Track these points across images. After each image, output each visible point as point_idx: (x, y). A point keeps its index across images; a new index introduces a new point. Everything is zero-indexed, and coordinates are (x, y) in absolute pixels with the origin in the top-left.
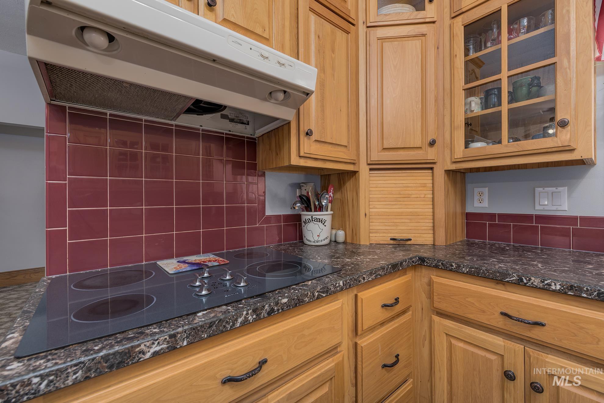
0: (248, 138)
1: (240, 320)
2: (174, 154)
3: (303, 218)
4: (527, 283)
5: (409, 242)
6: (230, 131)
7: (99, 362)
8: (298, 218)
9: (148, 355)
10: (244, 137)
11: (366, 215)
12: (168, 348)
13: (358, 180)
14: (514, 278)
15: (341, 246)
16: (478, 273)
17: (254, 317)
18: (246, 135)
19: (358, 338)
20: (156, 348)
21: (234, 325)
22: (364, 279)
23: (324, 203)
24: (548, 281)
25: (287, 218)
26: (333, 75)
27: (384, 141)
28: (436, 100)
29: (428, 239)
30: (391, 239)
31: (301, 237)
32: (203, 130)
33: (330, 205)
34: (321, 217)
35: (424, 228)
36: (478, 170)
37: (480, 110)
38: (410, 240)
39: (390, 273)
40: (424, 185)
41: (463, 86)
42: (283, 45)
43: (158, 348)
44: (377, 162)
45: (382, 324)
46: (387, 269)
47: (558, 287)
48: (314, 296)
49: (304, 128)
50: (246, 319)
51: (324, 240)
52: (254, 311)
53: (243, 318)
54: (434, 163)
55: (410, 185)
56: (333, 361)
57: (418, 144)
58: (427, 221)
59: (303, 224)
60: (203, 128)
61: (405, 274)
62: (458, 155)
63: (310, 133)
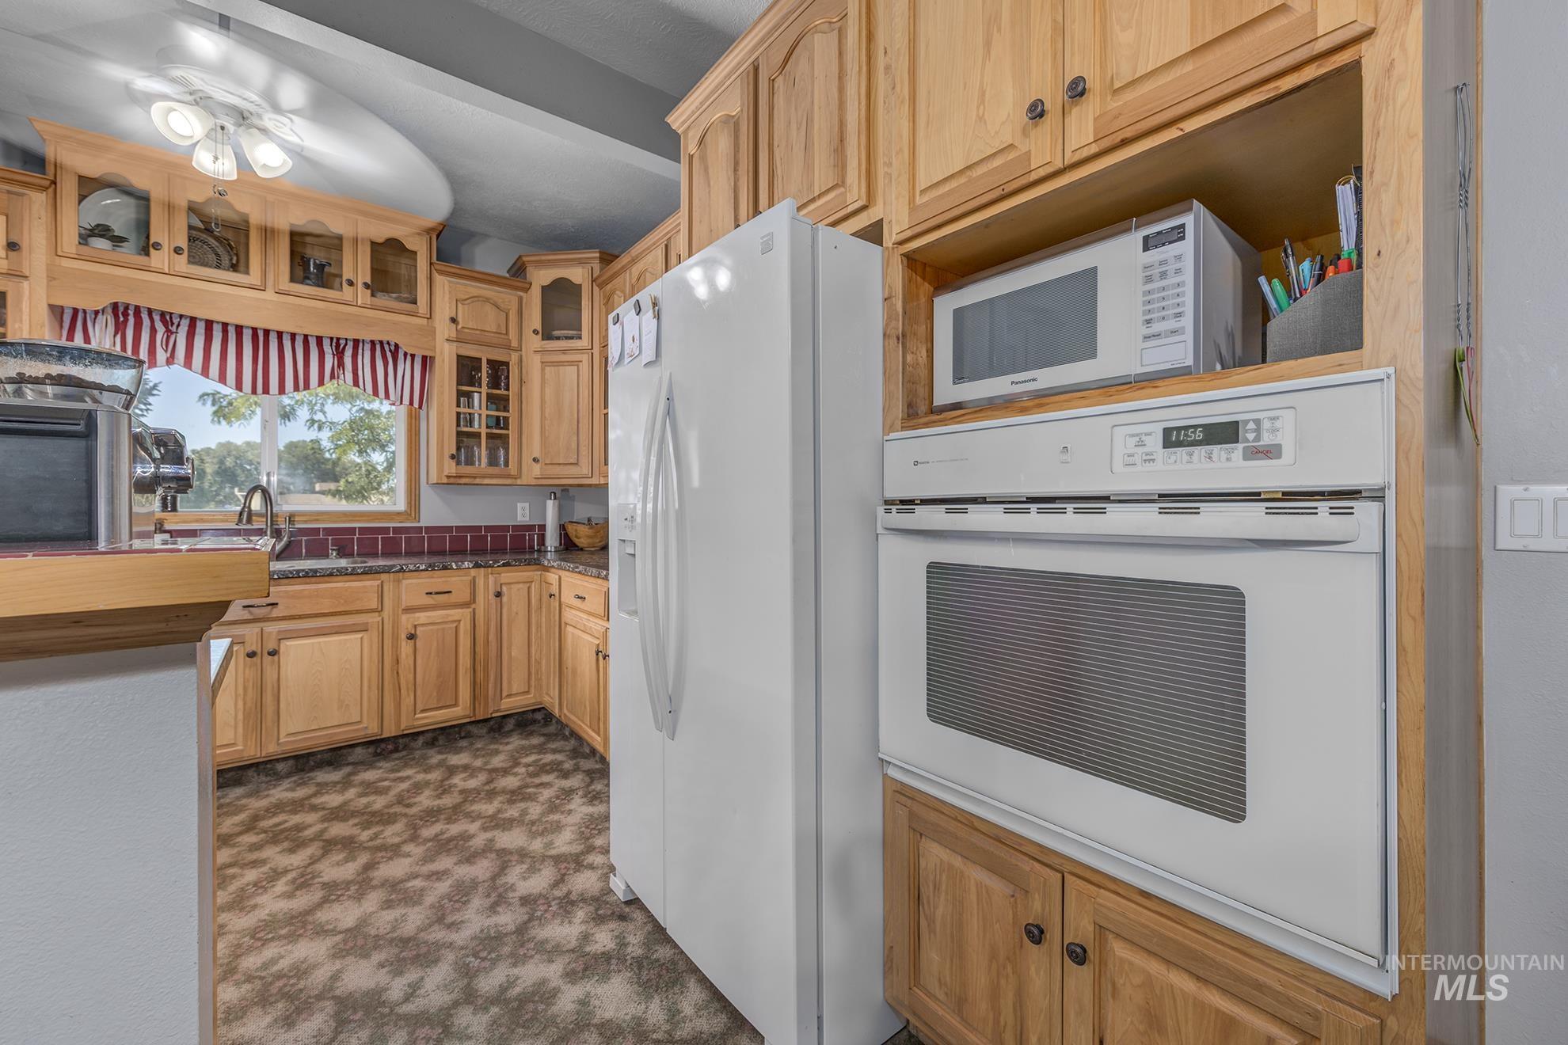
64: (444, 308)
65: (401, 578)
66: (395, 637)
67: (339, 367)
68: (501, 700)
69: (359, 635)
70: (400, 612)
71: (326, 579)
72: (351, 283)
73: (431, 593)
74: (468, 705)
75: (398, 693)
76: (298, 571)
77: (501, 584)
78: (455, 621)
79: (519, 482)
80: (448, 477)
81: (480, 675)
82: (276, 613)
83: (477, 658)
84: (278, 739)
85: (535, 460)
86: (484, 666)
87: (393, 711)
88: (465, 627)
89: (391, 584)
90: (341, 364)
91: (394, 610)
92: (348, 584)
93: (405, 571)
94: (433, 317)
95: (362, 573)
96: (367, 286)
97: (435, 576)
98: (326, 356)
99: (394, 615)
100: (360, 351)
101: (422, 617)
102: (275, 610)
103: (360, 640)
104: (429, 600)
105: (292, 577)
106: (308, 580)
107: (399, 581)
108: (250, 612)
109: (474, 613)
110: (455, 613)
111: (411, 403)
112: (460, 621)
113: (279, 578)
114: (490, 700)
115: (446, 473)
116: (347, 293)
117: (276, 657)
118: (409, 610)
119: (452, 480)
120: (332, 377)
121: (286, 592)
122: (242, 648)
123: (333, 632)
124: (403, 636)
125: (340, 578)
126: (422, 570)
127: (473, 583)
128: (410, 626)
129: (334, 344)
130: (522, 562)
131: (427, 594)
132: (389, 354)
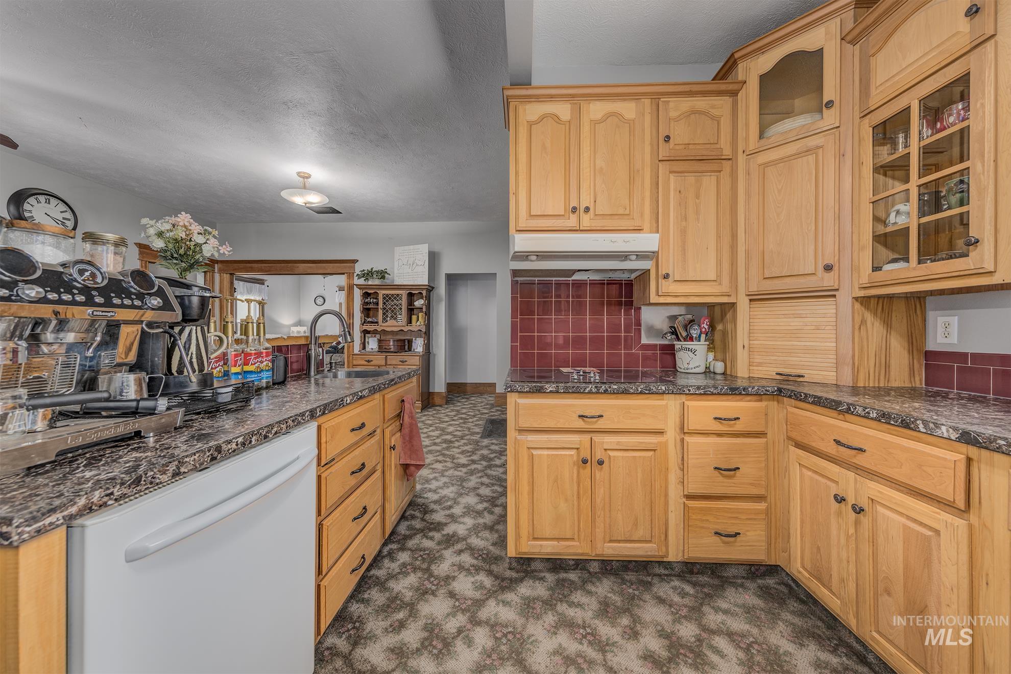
0: (625, 281)
1: (588, 389)
3: (677, 347)
4: (854, 412)
5: (801, 379)
6: (610, 278)
8: (672, 347)
9: (548, 391)
10: (622, 281)
11: (744, 347)
12: (556, 390)
13: (735, 311)
14: (845, 407)
15: (719, 377)
18: (623, 279)
19: (685, 434)
20: (551, 389)
24: (868, 410)
25: (664, 348)
26: (697, 219)
27: (765, 271)
29: (830, 376)
30: (777, 374)
31: (675, 366)
32: (590, 280)
34: (690, 347)
36: (942, 292)
38: (803, 376)
39: (727, 394)
41: (870, 199)
42: (642, 213)
44: (757, 293)
46: (721, 389)
47: (875, 415)
48: (638, 390)
49: (663, 271)
50: (591, 390)
51: (695, 368)
52: (596, 387)
53: (589, 389)
54: (837, 290)
56: (657, 439)
57: (811, 270)
58: (829, 357)
59: (676, 353)
60: (590, 278)
61: (761, 400)
62: (864, 280)
63: (666, 277)
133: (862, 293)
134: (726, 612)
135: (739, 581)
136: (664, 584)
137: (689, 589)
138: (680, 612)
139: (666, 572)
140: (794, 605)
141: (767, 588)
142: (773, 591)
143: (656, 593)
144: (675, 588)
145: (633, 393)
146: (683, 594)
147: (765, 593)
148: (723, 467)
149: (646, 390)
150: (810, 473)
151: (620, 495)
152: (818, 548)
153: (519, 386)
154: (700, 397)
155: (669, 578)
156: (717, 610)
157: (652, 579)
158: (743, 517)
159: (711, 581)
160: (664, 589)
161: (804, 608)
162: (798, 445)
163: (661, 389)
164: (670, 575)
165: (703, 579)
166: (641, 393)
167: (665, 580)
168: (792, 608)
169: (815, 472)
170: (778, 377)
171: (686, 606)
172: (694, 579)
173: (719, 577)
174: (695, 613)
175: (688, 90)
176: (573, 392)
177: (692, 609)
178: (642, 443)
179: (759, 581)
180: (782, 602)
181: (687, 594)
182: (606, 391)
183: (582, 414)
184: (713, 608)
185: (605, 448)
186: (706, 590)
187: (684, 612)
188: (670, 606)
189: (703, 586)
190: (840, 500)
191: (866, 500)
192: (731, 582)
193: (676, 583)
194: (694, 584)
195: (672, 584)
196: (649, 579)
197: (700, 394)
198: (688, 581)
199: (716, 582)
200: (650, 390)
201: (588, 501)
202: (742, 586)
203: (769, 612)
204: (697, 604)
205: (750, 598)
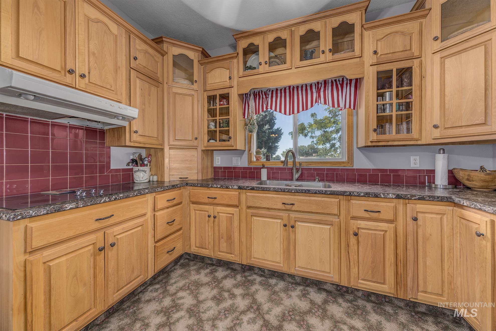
0: (99, 129)
1: (103, 200)
2: (50, 137)
3: (134, 170)
4: (213, 187)
5: (187, 179)
6: (88, 126)
7: (51, 209)
8: (131, 170)
9: (68, 208)
10: (97, 129)
11: (167, 168)
12: (75, 207)
13: (163, 152)
14: (211, 186)
15: (155, 183)
16: (202, 186)
17: (109, 200)
18: (98, 128)
19: (156, 212)
20: (71, 206)
21: (100, 202)
22: (158, 190)
23: (146, 163)
25: (124, 170)
26: (150, 106)
27: (176, 136)
28: (198, 122)
29: (195, 177)
30: (180, 178)
31: (133, 179)
32: (70, 125)
33: (149, 163)
34: (143, 169)
35: (193, 173)
37: (214, 128)
39: (171, 189)
40: (194, 156)
41: (207, 119)
42: (121, 92)
43: (72, 207)
45: (168, 208)
46: (169, 187)
48: (134, 195)
51: (145, 180)
53: (104, 200)
54: (197, 147)
55: (188, 155)
56: (143, 219)
57: (191, 139)
58: (195, 170)
59: (134, 173)
60: (70, 123)
61: (180, 189)
62: (205, 144)
63: (136, 132)
64: (369, 48)
65: (349, 199)
66: (347, 232)
67: (318, 97)
68: (418, 292)
69: (329, 227)
70: (349, 218)
71: (314, 195)
72: (323, 52)
73: (367, 211)
74: (393, 286)
75: (348, 263)
76: (302, 190)
77: (417, 212)
78: (383, 231)
79: (419, 143)
80: (371, 142)
81: (401, 270)
82: (294, 208)
83: (399, 258)
84: (295, 268)
85: (436, 127)
86: (403, 264)
87: (346, 272)
88: (390, 236)
89: (344, 201)
90: (319, 96)
91: (346, 216)
92: (323, 199)
93: (352, 195)
94: (363, 56)
95: (329, 194)
96: (330, 51)
97: (369, 200)
98: (314, 94)
99: (346, 218)
100: (327, 88)
101: (362, 224)
102: (293, 207)
103: (329, 229)
104: (366, 215)
105: (300, 192)
106: (306, 194)
107: (349, 201)
108: (285, 206)
109: (396, 228)
110: (384, 226)
111: (350, 107)
112: (386, 231)
113: (295, 192)
114: (409, 289)
115: (371, 140)
116: (322, 58)
117: (294, 229)
118: (354, 218)
119: (374, 144)
120: (316, 102)
121: (298, 199)
122: (282, 221)
123: (317, 222)
124: (351, 233)
125: (319, 195)
126: (361, 196)
127: (396, 208)
128: (355, 228)
129: (317, 88)
130: (435, 199)
131: (365, 210)
132: (339, 86)
133: (204, 149)
134: (175, 283)
135: (173, 268)
136: (145, 294)
137: (157, 286)
138: (160, 298)
139: (144, 287)
140: (192, 263)
141: (182, 264)
142: (184, 264)
143: (144, 300)
144: (151, 291)
145: (132, 197)
146: (156, 290)
147: (183, 266)
148: (170, 221)
149: (139, 194)
150: (198, 212)
151: (124, 259)
152: (202, 237)
153: (33, 212)
154: (162, 192)
155: (146, 289)
156: (172, 285)
157: (139, 296)
158: (176, 240)
159: (164, 276)
160: (147, 296)
161: (194, 262)
162: (194, 203)
163: (146, 192)
164: (146, 288)
165: (159, 278)
166: (136, 196)
167: (145, 291)
168: (192, 265)
169: (200, 211)
170: (180, 179)
171: (160, 294)
172: (157, 281)
173: (165, 273)
174: (165, 292)
175: (145, 40)
176: (91, 205)
177: (164, 292)
178: (136, 223)
179: (179, 264)
180: (188, 265)
181: (158, 289)
182: (115, 199)
183: (98, 218)
184: (170, 285)
185: (114, 235)
186: (164, 281)
187: (161, 296)
188: (154, 299)
189: (162, 281)
190: (209, 216)
191: (217, 213)
192: (170, 271)
193: (151, 288)
194: (158, 283)
195: (149, 290)
196: (137, 297)
197: (162, 191)
198: (155, 284)
199: (165, 275)
200: (140, 193)
201: (102, 276)
202: (175, 269)
203: (187, 271)
204: (164, 289)
205: (179, 271)
